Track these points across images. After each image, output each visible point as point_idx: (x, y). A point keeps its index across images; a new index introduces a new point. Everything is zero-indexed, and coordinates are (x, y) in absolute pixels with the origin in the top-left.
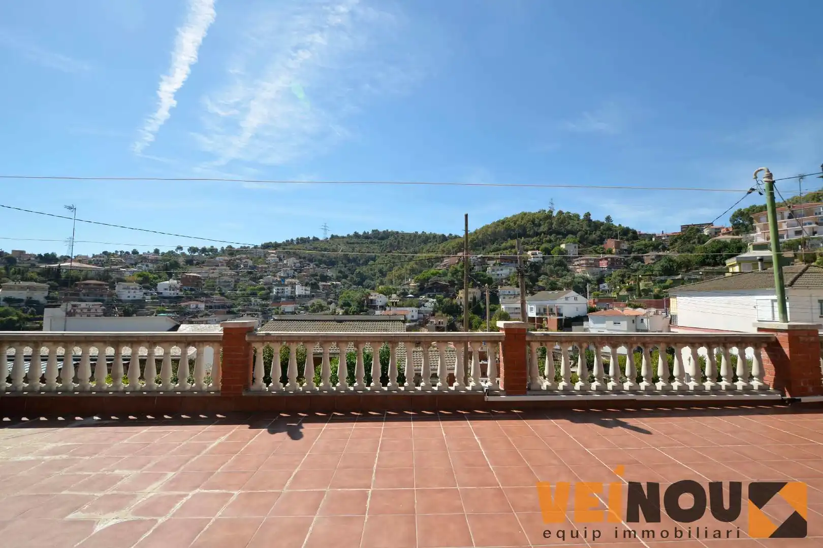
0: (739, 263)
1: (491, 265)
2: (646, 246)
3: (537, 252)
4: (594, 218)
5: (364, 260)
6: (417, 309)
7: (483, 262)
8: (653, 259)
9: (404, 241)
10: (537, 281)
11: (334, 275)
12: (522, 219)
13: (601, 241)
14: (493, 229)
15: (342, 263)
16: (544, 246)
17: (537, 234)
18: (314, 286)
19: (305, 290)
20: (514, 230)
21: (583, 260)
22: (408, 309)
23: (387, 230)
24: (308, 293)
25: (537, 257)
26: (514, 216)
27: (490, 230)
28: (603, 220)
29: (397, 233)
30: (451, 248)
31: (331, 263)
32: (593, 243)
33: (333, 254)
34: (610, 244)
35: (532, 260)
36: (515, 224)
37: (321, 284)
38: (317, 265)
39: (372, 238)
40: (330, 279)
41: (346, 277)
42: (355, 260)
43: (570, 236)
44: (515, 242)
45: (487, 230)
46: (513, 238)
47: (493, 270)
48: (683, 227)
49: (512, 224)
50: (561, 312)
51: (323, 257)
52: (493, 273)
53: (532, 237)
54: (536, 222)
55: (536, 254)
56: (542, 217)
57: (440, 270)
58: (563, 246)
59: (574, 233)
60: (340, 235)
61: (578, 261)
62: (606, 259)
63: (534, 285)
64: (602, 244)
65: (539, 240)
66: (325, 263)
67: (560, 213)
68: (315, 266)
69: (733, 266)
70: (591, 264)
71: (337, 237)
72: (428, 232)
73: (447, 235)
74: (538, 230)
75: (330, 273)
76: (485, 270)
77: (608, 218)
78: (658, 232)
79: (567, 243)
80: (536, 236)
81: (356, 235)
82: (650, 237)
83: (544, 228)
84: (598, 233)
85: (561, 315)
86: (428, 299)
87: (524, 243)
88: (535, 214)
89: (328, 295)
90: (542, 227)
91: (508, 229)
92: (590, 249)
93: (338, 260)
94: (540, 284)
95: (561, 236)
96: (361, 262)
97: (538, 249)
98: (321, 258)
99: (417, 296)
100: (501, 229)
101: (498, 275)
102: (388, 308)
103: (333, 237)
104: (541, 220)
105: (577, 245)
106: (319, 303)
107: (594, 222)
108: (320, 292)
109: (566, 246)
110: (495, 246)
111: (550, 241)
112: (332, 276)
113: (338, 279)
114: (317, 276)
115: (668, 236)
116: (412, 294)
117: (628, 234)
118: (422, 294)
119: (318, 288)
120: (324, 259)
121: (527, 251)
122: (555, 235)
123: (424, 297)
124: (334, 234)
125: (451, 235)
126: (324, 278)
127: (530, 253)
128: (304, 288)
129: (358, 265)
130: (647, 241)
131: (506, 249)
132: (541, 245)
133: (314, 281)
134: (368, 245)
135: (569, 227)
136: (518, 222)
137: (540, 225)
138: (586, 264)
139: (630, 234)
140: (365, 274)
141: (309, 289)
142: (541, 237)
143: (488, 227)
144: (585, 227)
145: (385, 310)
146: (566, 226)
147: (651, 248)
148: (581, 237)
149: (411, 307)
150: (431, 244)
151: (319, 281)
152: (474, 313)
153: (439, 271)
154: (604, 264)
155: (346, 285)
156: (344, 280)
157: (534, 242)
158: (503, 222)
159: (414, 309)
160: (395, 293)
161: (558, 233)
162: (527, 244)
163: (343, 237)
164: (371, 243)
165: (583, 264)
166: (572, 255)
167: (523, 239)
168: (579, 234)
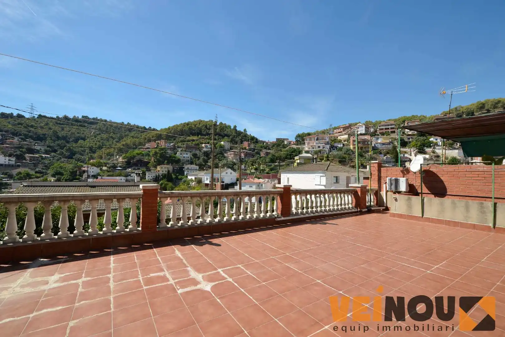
0: (299, 159)
1: (180, 151)
2: (261, 147)
3: (208, 145)
4: (238, 129)
5: (73, 138)
6: (125, 178)
7: (174, 149)
8: (264, 154)
9: (112, 128)
10: (207, 162)
11: (43, 149)
12: (200, 124)
13: (241, 142)
14: (181, 128)
15: (51, 139)
16: (212, 141)
17: (208, 134)
18: (20, 158)
19: (9, 160)
20: (194, 130)
21: (232, 152)
22: (118, 178)
23: (97, 118)
24: (13, 163)
25: (208, 148)
26: (195, 121)
27: (179, 128)
28: (243, 131)
29: (106, 121)
30: (151, 136)
31: (40, 138)
32: (237, 143)
33: (40, 131)
34: (246, 144)
35: (205, 149)
36: (195, 126)
37: (27, 156)
38: (22, 139)
39: (82, 122)
40: (38, 152)
41: (55, 151)
42: (64, 138)
43: (226, 137)
44: (195, 138)
45: (177, 128)
46: (194, 134)
47: (181, 154)
48: (277, 139)
49: (193, 126)
50: (223, 181)
51: (30, 133)
52: (181, 156)
53: (205, 135)
54: (208, 127)
55: (207, 146)
56: (211, 124)
57: (143, 151)
58: (222, 143)
59: (228, 136)
60: (48, 115)
61: (229, 152)
62: (244, 152)
63: (206, 164)
64: (242, 144)
65: (209, 138)
66: (31, 137)
67: (221, 123)
68: (20, 140)
69: (297, 160)
70: (236, 154)
71: (45, 117)
72: (132, 124)
73: (147, 127)
74: (208, 132)
75: (38, 148)
76: (176, 154)
77: (245, 130)
78: (267, 141)
79: (224, 141)
81: (66, 118)
82: (263, 142)
84: (240, 137)
85: (223, 182)
86: (134, 171)
88: (207, 122)
89: (35, 165)
90: (211, 130)
91: (190, 129)
92: (236, 146)
93: (47, 136)
94: (209, 164)
95: (221, 137)
96: (71, 140)
97: (208, 143)
98: (27, 133)
99: (125, 168)
100: (186, 128)
101: (184, 157)
102: (99, 177)
103: (40, 116)
104: (210, 126)
105: (229, 143)
106: (27, 172)
107: (238, 131)
108: (27, 163)
109: (224, 143)
110: (182, 138)
111: (215, 139)
112: (41, 149)
113: (46, 152)
114: (23, 148)
115: (271, 143)
116: (120, 167)
117: (254, 140)
118: (129, 168)
119: (25, 159)
120: (30, 134)
122: (218, 136)
123: (130, 169)
124: (43, 114)
125: (150, 127)
126: (31, 151)
127: (203, 145)
128: (7, 158)
129: (68, 142)
130: (262, 145)
131: (189, 141)
132: (210, 141)
133: (18, 153)
134: (77, 127)
135: (225, 133)
136: (197, 126)
138: (234, 154)
139: (255, 140)
140: (75, 150)
141: (14, 159)
142: (210, 137)
144: (234, 134)
145: (97, 178)
146: (224, 131)
147: (264, 148)
148: (232, 139)
149: (120, 176)
150: (135, 132)
151: (25, 153)
152: (168, 181)
154: (243, 155)
155: (56, 158)
156: (53, 154)
157: (206, 139)
158: (188, 124)
159: (123, 178)
160: (106, 166)
161: (220, 135)
162: (202, 139)
163: (52, 118)
164: (81, 126)
165: (232, 154)
166: (226, 148)
167: (199, 136)
168: (231, 137)
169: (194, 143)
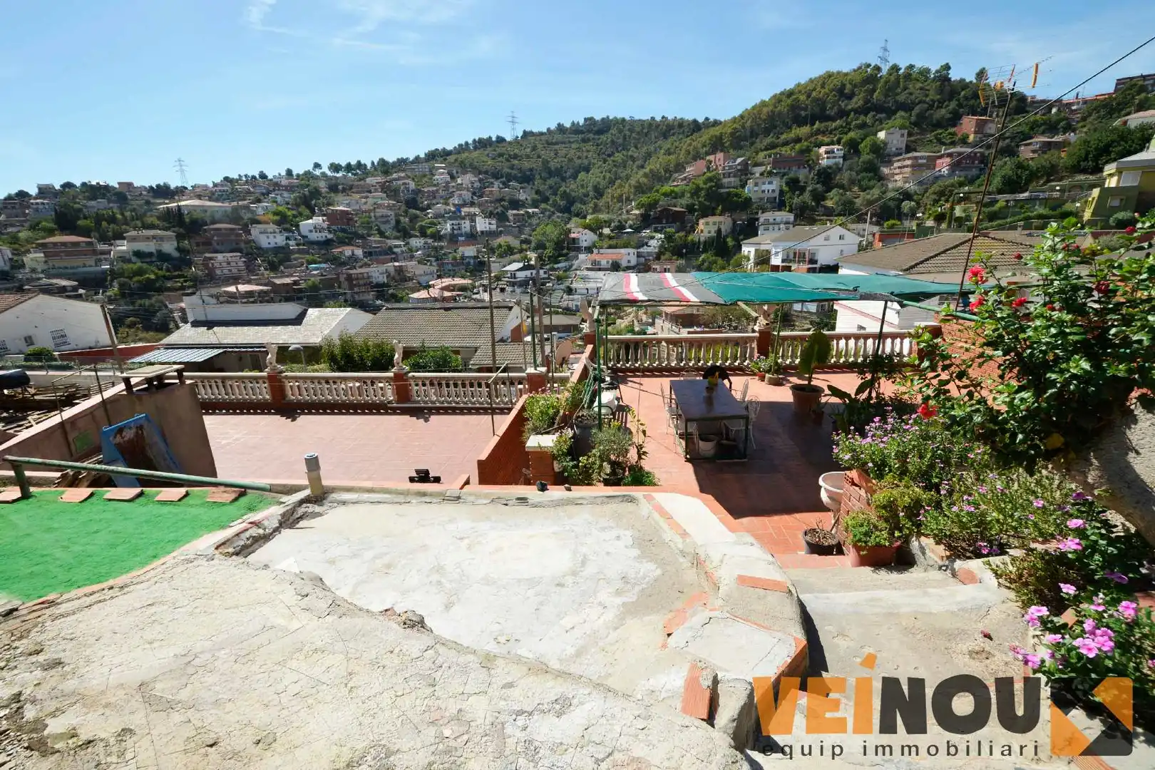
1: (756, 175)
3: (836, 147)
6: (636, 250)
7: (744, 171)
8: (1034, 152)
10: (824, 198)
11: (530, 198)
12: (823, 86)
13: (955, 119)
14: (771, 107)
15: (541, 178)
16: (852, 134)
17: (843, 114)
18: (502, 217)
19: (490, 223)
20: (805, 109)
21: (909, 159)
22: (623, 250)
24: (494, 228)
25: (834, 158)
26: (811, 81)
27: (765, 110)
28: (971, 78)
29: (623, 120)
31: (526, 178)
32: (939, 125)
34: (968, 125)
35: (825, 162)
36: (809, 96)
37: (511, 212)
38: (504, 183)
39: (584, 132)
40: (524, 205)
41: (546, 200)
42: (558, 171)
43: (900, 113)
44: (805, 130)
45: (760, 112)
46: (800, 122)
47: (757, 185)
48: (1120, 82)
49: (802, 98)
50: (816, 258)
52: (756, 189)
53: (833, 119)
54: (846, 90)
55: (834, 152)
56: (858, 79)
57: (677, 186)
58: (882, 135)
59: (907, 107)
61: (899, 161)
62: (951, 155)
63: (818, 205)
64: (954, 126)
65: (844, 125)
66: (515, 178)
67: (895, 68)
68: (501, 185)
70: (921, 165)
72: (671, 117)
73: (701, 120)
74: (846, 105)
75: (523, 196)
76: (744, 185)
77: (981, 74)
78: (1066, 97)
79: (889, 129)
80: (841, 118)
81: (561, 129)
82: (1050, 105)
83: (857, 102)
84: (953, 105)
86: (653, 234)
87: (818, 132)
88: (846, 74)
89: (521, 229)
90: (855, 99)
91: (795, 107)
92: (930, 136)
93: (534, 171)
94: (829, 203)
95: (883, 115)
96: (568, 174)
97: (839, 143)
99: (638, 230)
100: (783, 108)
101: (763, 192)
104: (855, 86)
105: (906, 132)
106: (508, 243)
109: (888, 134)
110: (769, 140)
111: (863, 126)
112: (527, 199)
113: (534, 204)
114: (505, 200)
115: (1085, 102)
116: (630, 226)
118: (646, 227)
119: (508, 220)
120: (514, 172)
121: (819, 147)
122: (874, 113)
123: (648, 231)
125: (707, 118)
126: (515, 204)
127: (823, 150)
128: (487, 220)
132: (846, 134)
133: (500, 209)
136: (814, 94)
137: (850, 97)
138: (913, 166)
139: (1015, 103)
141: (494, 221)
142: (849, 120)
143: (763, 104)
144: (933, 95)
146: (898, 94)
148: (920, 114)
149: (628, 247)
151: (507, 208)
152: (717, 254)
153: (676, 189)
154: (943, 166)
155: (546, 214)
156: (543, 206)
157: (835, 129)
158: (790, 94)
159: (632, 253)
160: (608, 227)
161: (879, 108)
162: (824, 133)
163: (541, 134)
164: (584, 140)
165: (907, 166)
166: (894, 149)
167: (817, 124)
168: (917, 110)
169: (798, 147)
